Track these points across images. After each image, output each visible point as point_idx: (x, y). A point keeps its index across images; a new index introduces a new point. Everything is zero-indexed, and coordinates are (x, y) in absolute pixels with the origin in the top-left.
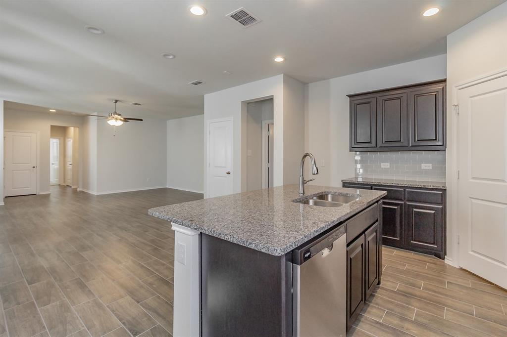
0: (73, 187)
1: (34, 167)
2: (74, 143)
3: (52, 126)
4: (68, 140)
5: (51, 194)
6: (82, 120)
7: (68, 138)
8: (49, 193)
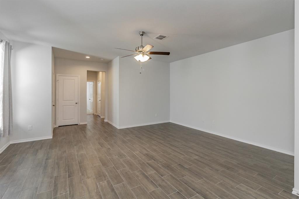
0: (101, 117)
1: (76, 103)
2: (102, 84)
3: (88, 71)
4: (98, 82)
5: (88, 125)
6: (107, 65)
7: (98, 81)
8: (86, 123)
